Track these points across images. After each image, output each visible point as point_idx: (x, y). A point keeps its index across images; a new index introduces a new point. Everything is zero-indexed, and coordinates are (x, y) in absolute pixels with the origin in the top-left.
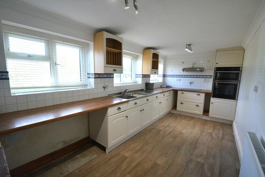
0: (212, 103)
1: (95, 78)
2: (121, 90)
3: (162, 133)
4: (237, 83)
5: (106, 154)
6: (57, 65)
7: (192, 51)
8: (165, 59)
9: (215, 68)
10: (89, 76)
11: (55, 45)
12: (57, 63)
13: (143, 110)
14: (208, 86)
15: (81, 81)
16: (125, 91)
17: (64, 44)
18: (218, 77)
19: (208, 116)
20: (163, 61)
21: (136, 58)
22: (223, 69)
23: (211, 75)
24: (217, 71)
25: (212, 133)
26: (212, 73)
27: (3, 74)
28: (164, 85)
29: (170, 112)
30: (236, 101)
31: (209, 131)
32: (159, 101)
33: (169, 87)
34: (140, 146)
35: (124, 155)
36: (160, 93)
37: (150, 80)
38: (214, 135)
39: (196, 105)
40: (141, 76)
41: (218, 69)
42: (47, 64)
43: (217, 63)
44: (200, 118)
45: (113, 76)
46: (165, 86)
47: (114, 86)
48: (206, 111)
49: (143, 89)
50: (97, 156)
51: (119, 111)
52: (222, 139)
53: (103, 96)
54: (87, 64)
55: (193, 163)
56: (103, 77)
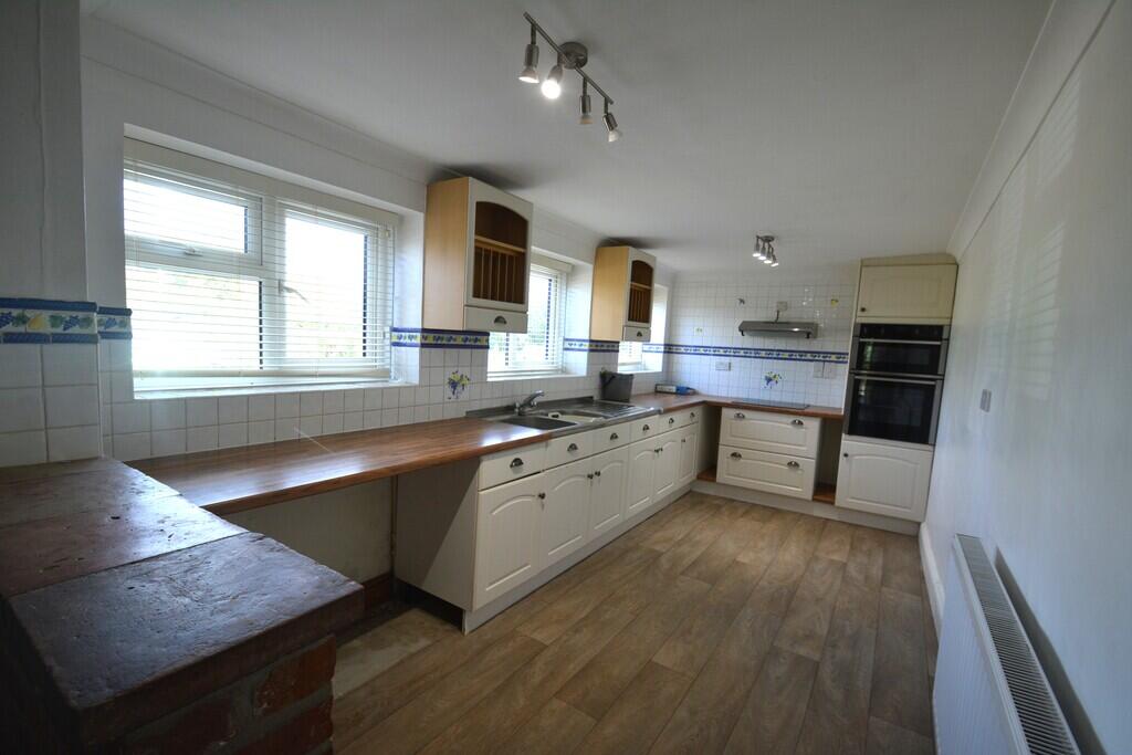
0: (846, 455)
1: (423, 345)
2: (513, 396)
3: (664, 563)
4: (933, 383)
5: (463, 634)
6: (286, 294)
7: (775, 260)
8: (674, 282)
9: (856, 324)
10: (400, 338)
11: (282, 216)
12: (286, 284)
13: (598, 474)
14: (832, 392)
15: (364, 354)
16: (528, 403)
17: (316, 214)
18: (868, 360)
19: (832, 503)
20: (666, 289)
21: (567, 275)
22: (883, 331)
23: (842, 351)
24: (862, 335)
25: (845, 565)
26: (846, 345)
27: (112, 317)
28: (669, 382)
29: (690, 491)
30: (930, 448)
31: (836, 557)
32: (653, 443)
33: (689, 394)
34: (588, 610)
35: (533, 640)
36: (659, 412)
37: (617, 364)
38: (852, 569)
39: (790, 464)
40: (586, 346)
41: (867, 330)
42: (250, 287)
43: (863, 310)
44: (802, 515)
45: (487, 340)
46: (674, 389)
47: (489, 380)
48: (825, 486)
49: (592, 397)
50: (429, 642)
51: (516, 472)
52: (882, 584)
53: (448, 416)
54: (390, 290)
55: (782, 660)
56: (452, 342)
